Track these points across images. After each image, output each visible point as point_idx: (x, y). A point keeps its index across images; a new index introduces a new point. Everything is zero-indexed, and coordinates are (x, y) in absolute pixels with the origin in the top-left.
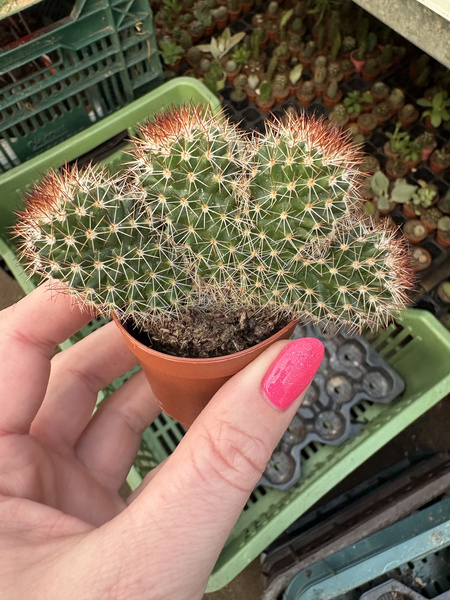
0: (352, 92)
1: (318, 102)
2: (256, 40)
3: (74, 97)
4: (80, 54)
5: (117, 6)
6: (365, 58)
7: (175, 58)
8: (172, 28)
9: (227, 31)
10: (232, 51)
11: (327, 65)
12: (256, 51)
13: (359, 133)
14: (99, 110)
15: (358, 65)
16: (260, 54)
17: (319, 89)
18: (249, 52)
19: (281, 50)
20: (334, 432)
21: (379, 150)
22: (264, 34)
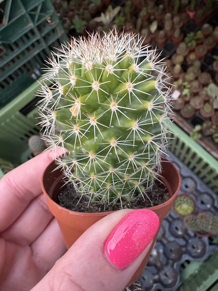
0: (189, 33)
1: (169, 42)
2: (127, 10)
3: (20, 69)
4: (16, 44)
5: (32, 10)
6: (195, 10)
7: (83, 28)
8: (79, 10)
9: (110, 7)
10: (114, 19)
11: (172, 18)
12: (129, 17)
13: (196, 59)
14: (38, 72)
15: (191, 14)
16: (131, 17)
17: (169, 34)
18: (125, 18)
19: (143, 13)
20: (199, 251)
21: (210, 67)
22: (132, 5)
